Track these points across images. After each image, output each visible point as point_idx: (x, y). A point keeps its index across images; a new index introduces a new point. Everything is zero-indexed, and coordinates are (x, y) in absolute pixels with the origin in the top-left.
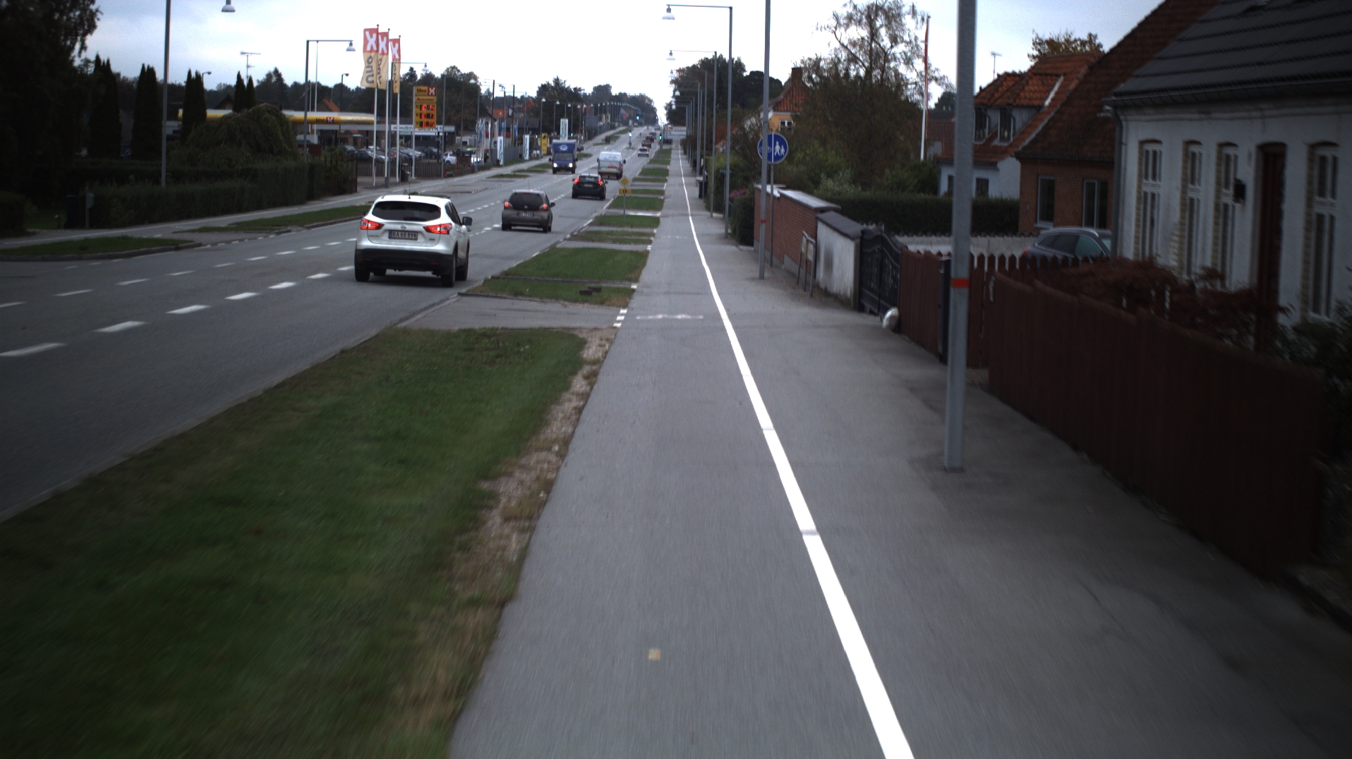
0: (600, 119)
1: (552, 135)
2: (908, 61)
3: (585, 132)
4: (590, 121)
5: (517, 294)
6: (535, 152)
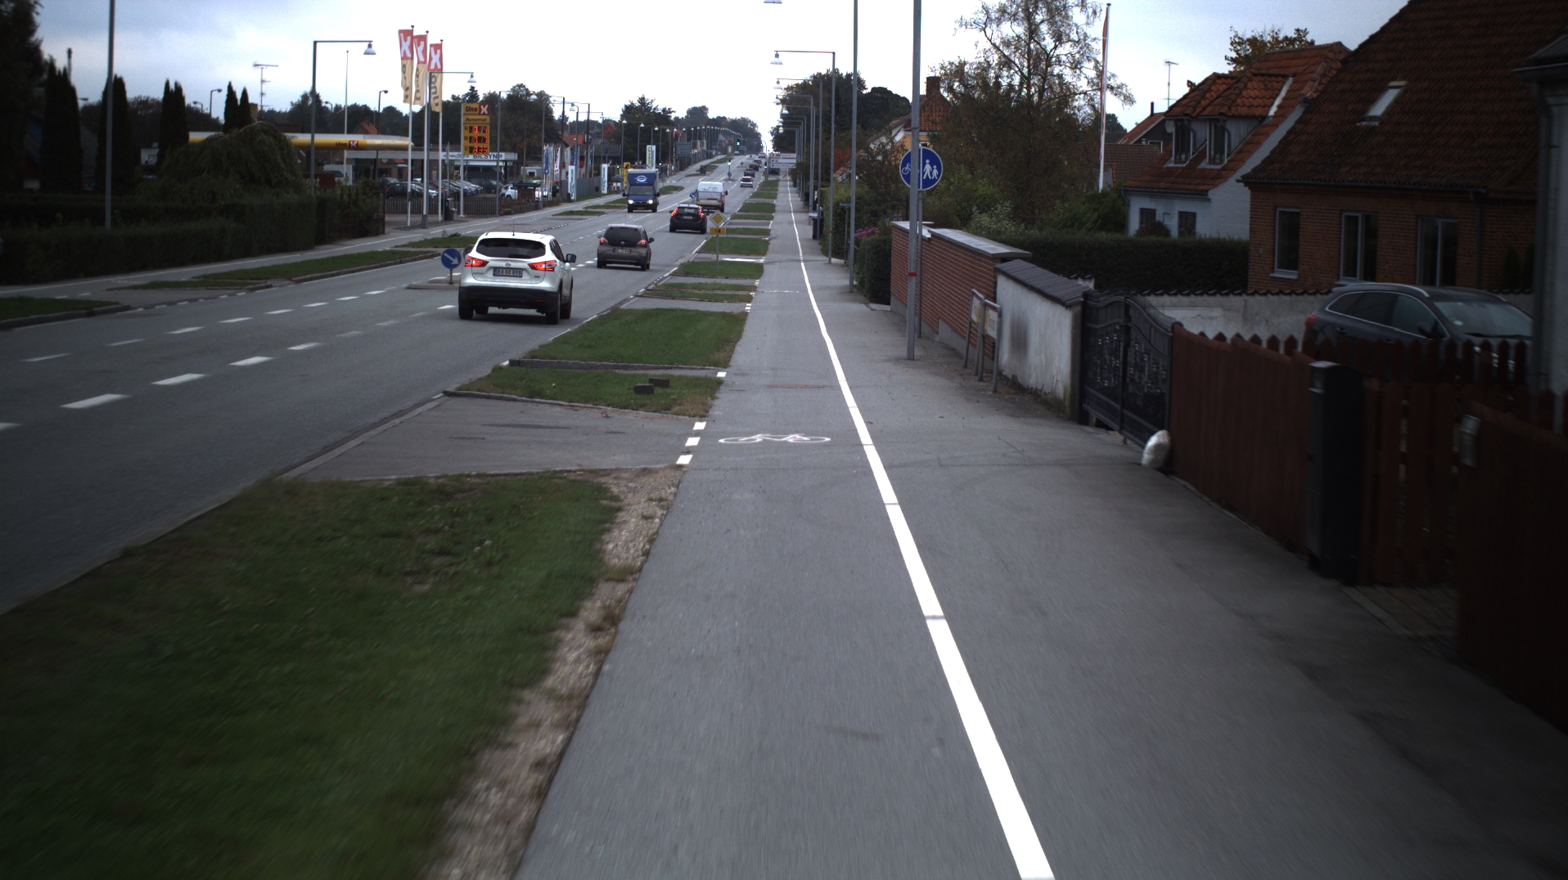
0: (695, 146)
1: (636, 164)
2: (1076, 65)
3: (676, 160)
4: (681, 148)
5: (534, 394)
6: (615, 184)
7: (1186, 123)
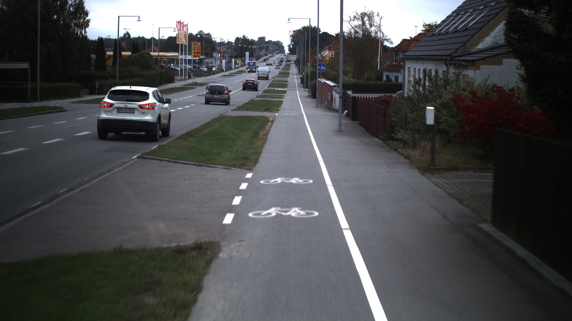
0: (261, 52)
1: (243, 59)
3: (256, 57)
4: (257, 53)
6: (236, 66)
7: (397, 52)
